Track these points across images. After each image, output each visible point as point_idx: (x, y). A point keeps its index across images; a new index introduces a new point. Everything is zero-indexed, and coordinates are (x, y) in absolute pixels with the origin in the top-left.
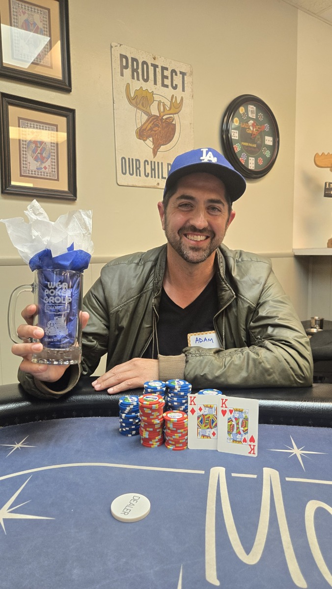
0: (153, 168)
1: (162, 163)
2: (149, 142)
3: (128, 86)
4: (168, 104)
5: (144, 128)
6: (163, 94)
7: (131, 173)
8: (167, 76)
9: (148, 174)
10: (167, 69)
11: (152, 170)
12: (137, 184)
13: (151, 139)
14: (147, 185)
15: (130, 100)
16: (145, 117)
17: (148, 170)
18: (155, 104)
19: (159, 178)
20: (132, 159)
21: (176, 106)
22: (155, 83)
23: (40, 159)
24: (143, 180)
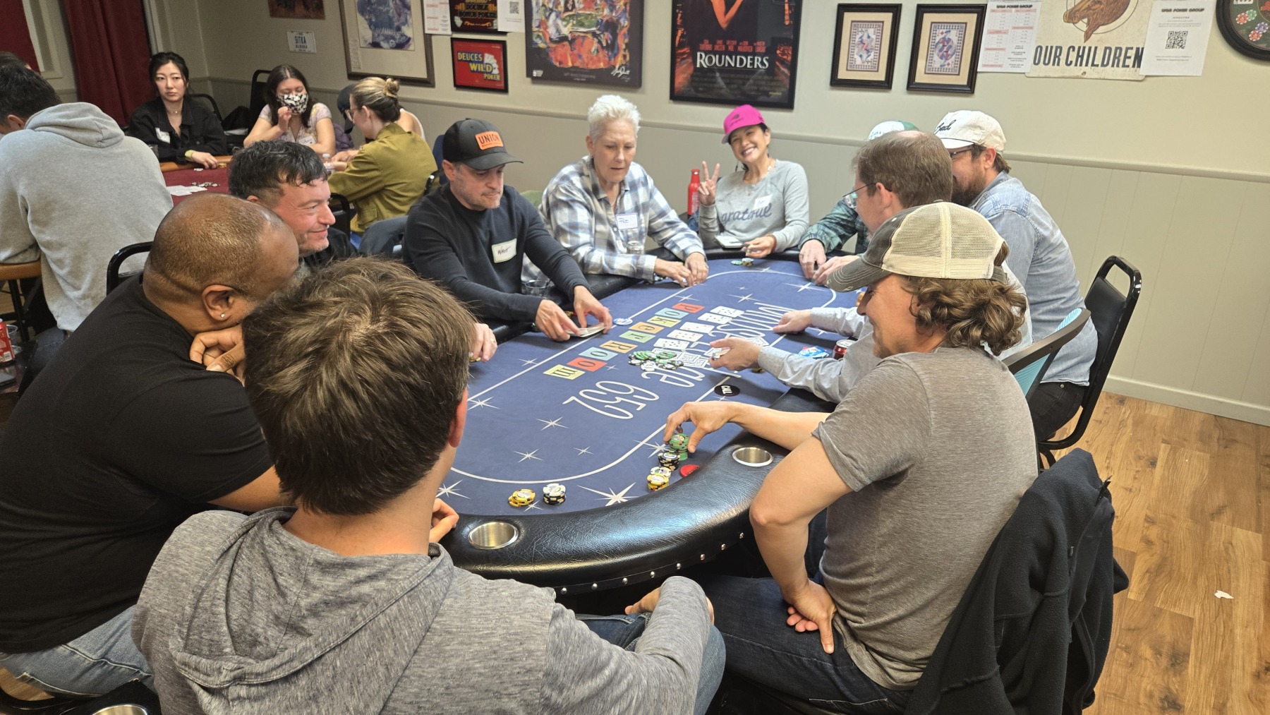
0: (1080, 54)
1: (1096, 48)
2: (1083, 25)
5: (1077, 9)
7: (1047, 62)
9: (1071, 62)
11: (1078, 56)
12: (1052, 75)
13: (1086, 20)
14: (1066, 75)
17: (1073, 56)
19: (1087, 65)
20: (1052, 47)
23: (945, 57)
24: (1062, 69)
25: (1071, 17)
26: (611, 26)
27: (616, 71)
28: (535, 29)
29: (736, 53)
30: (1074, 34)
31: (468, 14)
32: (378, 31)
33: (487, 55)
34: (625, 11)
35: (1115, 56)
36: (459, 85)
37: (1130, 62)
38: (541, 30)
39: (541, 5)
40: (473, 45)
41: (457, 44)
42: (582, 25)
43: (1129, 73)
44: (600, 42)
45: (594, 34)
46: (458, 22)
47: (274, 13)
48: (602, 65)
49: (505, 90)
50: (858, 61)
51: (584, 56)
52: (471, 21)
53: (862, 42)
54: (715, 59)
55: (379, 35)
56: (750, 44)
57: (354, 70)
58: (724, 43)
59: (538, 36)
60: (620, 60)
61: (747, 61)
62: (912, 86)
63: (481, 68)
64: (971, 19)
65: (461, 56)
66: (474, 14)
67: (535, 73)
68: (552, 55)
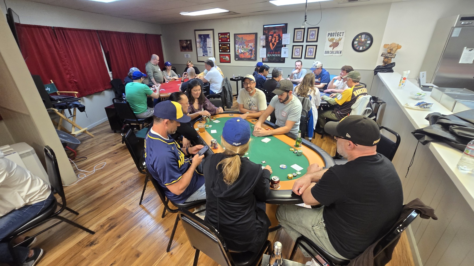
2: (332, 47)
3: (329, 38)
4: (338, 39)
6: (337, 38)
7: (327, 53)
8: (338, 34)
10: (339, 33)
15: (329, 41)
16: (332, 43)
17: (331, 52)
18: (335, 40)
19: (333, 54)
20: (328, 51)
21: (340, 39)
22: (336, 36)
23: (311, 53)
24: (329, 54)
25: (330, 46)
26: (251, 50)
27: (252, 58)
28: (236, 51)
29: (275, 54)
30: (331, 49)
33: (226, 56)
34: (254, 48)
35: (337, 52)
36: (220, 62)
37: (339, 53)
40: (224, 55)
41: (221, 55)
42: (246, 50)
43: (340, 55)
44: (249, 53)
45: (248, 52)
46: (221, 51)
47: (181, 51)
48: (249, 57)
49: (230, 62)
50: (296, 54)
51: (246, 56)
52: (223, 50)
53: (297, 51)
54: (271, 55)
55: (204, 54)
56: (277, 52)
57: (199, 60)
58: (272, 52)
60: (253, 56)
61: (277, 55)
62: (305, 58)
63: (225, 59)
64: (315, 47)
65: (221, 57)
66: (224, 49)
67: (236, 59)
68: (240, 56)
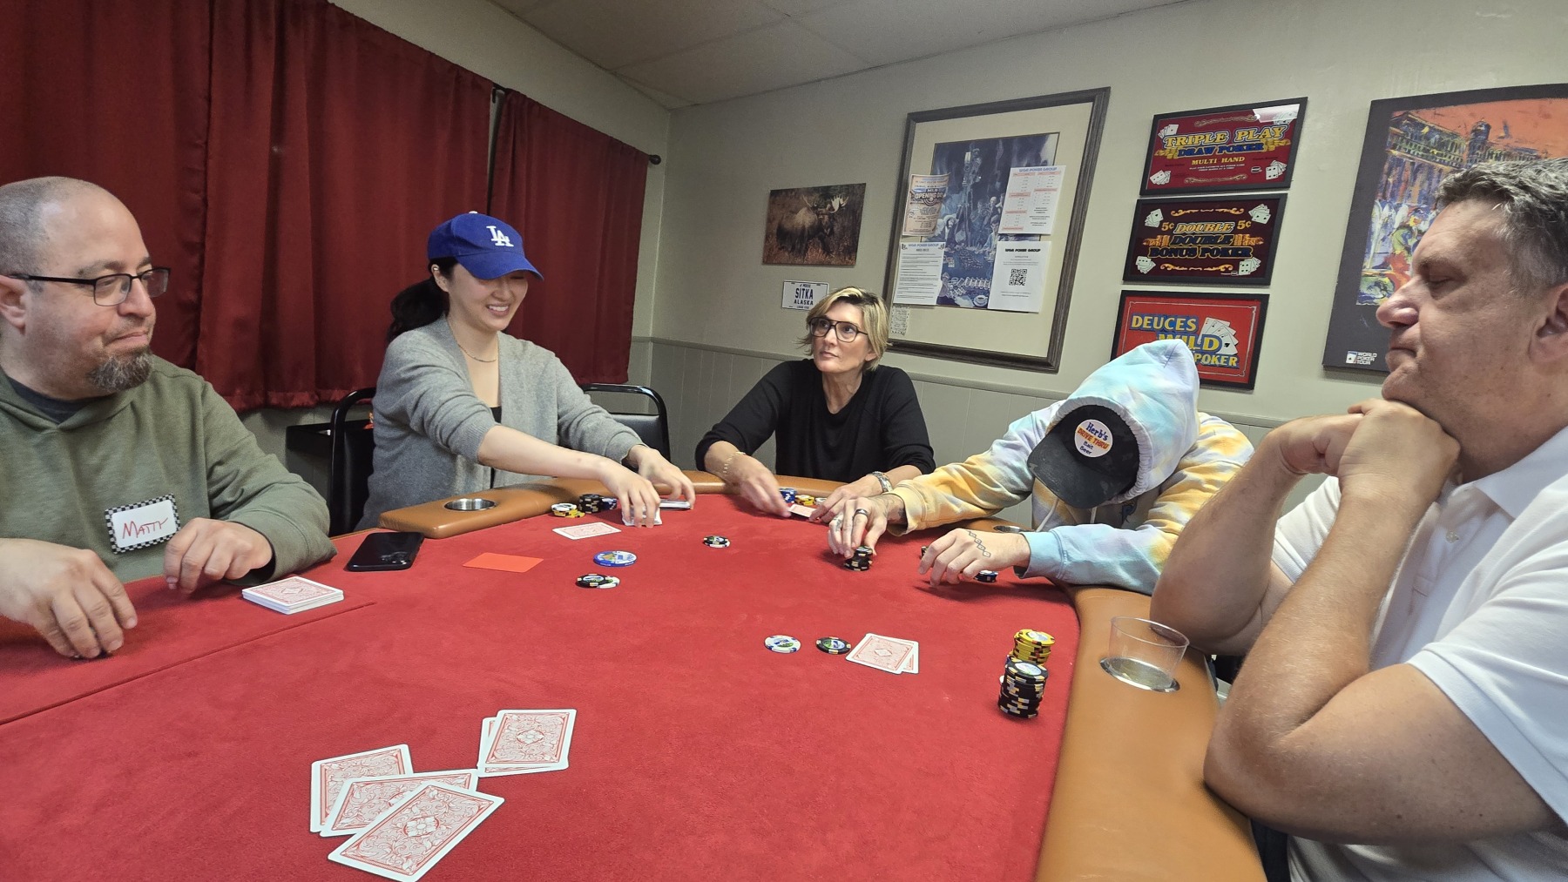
28: (1370, 271)
31: (1175, 251)
32: (955, 282)
33: (1210, 320)
38: (1388, 272)
39: (1396, 226)
40: (1178, 302)
41: (1130, 303)
46: (1145, 264)
47: (769, 260)
52: (1177, 263)
55: (956, 287)
59: (1377, 284)
65: (1141, 321)
66: (1188, 251)
